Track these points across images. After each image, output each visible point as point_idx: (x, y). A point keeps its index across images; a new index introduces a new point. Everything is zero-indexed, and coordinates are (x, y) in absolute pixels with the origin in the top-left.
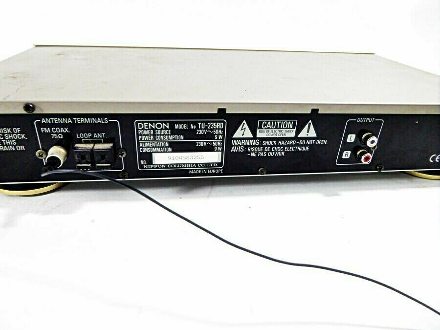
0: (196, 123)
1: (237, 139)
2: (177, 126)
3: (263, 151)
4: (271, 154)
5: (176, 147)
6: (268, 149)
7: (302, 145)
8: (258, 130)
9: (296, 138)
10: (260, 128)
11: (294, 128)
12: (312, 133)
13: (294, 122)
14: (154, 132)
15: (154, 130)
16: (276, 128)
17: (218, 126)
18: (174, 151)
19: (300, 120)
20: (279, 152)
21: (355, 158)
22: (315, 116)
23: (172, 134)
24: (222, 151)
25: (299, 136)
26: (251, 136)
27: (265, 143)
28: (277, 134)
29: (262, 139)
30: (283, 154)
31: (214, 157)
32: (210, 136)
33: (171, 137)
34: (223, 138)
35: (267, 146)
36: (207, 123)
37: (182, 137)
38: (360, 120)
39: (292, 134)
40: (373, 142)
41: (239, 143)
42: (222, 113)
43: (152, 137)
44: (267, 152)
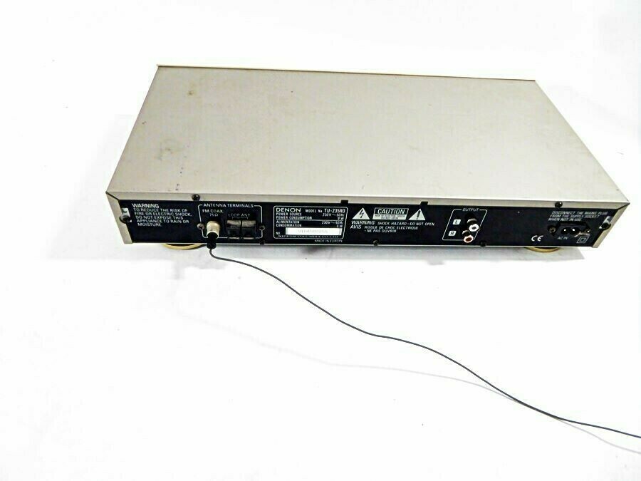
0: (323, 209)
1: (355, 220)
2: (307, 211)
3: (378, 229)
4: (384, 231)
5: (305, 224)
6: (382, 228)
7: (412, 226)
8: (374, 215)
9: (407, 221)
10: (376, 213)
11: (405, 213)
12: (422, 218)
13: (406, 210)
14: (289, 214)
15: (289, 213)
16: (390, 213)
17: (341, 211)
18: (302, 227)
19: (412, 209)
20: (392, 230)
21: (460, 236)
22: (424, 206)
23: (302, 215)
24: (343, 228)
25: (410, 219)
26: (368, 218)
27: (379, 223)
28: (391, 217)
29: (377, 221)
30: (395, 231)
31: (336, 232)
32: (334, 217)
33: (301, 218)
34: (344, 219)
35: (381, 225)
36: (331, 209)
37: (311, 218)
38: (465, 210)
39: (404, 218)
40: (474, 228)
41: (358, 222)
42: (344, 203)
43: (287, 217)
44: (381, 230)
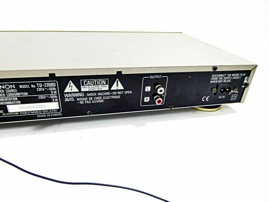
0: (35, 84)
1: (67, 93)
2: (21, 87)
3: (88, 100)
4: (93, 102)
5: (23, 101)
6: (91, 98)
7: (115, 95)
8: (82, 87)
9: (110, 90)
10: (83, 85)
11: (107, 84)
12: (121, 87)
13: (107, 81)
14: (5, 91)
15: (4, 89)
16: (94, 85)
17: (52, 85)
18: (22, 103)
19: (111, 79)
20: (100, 100)
21: (152, 101)
22: (119, 76)
23: (18, 92)
24: (58, 101)
25: (112, 89)
26: (78, 91)
27: (88, 95)
28: (96, 88)
29: (85, 93)
30: (103, 101)
31: (54, 106)
32: (47, 92)
33: (18, 94)
34: (57, 93)
35: (91, 97)
36: (43, 83)
37: (27, 94)
38: (152, 77)
39: (106, 88)
40: (161, 91)
41: (70, 95)
42: (52, 77)
43: (4, 95)
44: (91, 101)
